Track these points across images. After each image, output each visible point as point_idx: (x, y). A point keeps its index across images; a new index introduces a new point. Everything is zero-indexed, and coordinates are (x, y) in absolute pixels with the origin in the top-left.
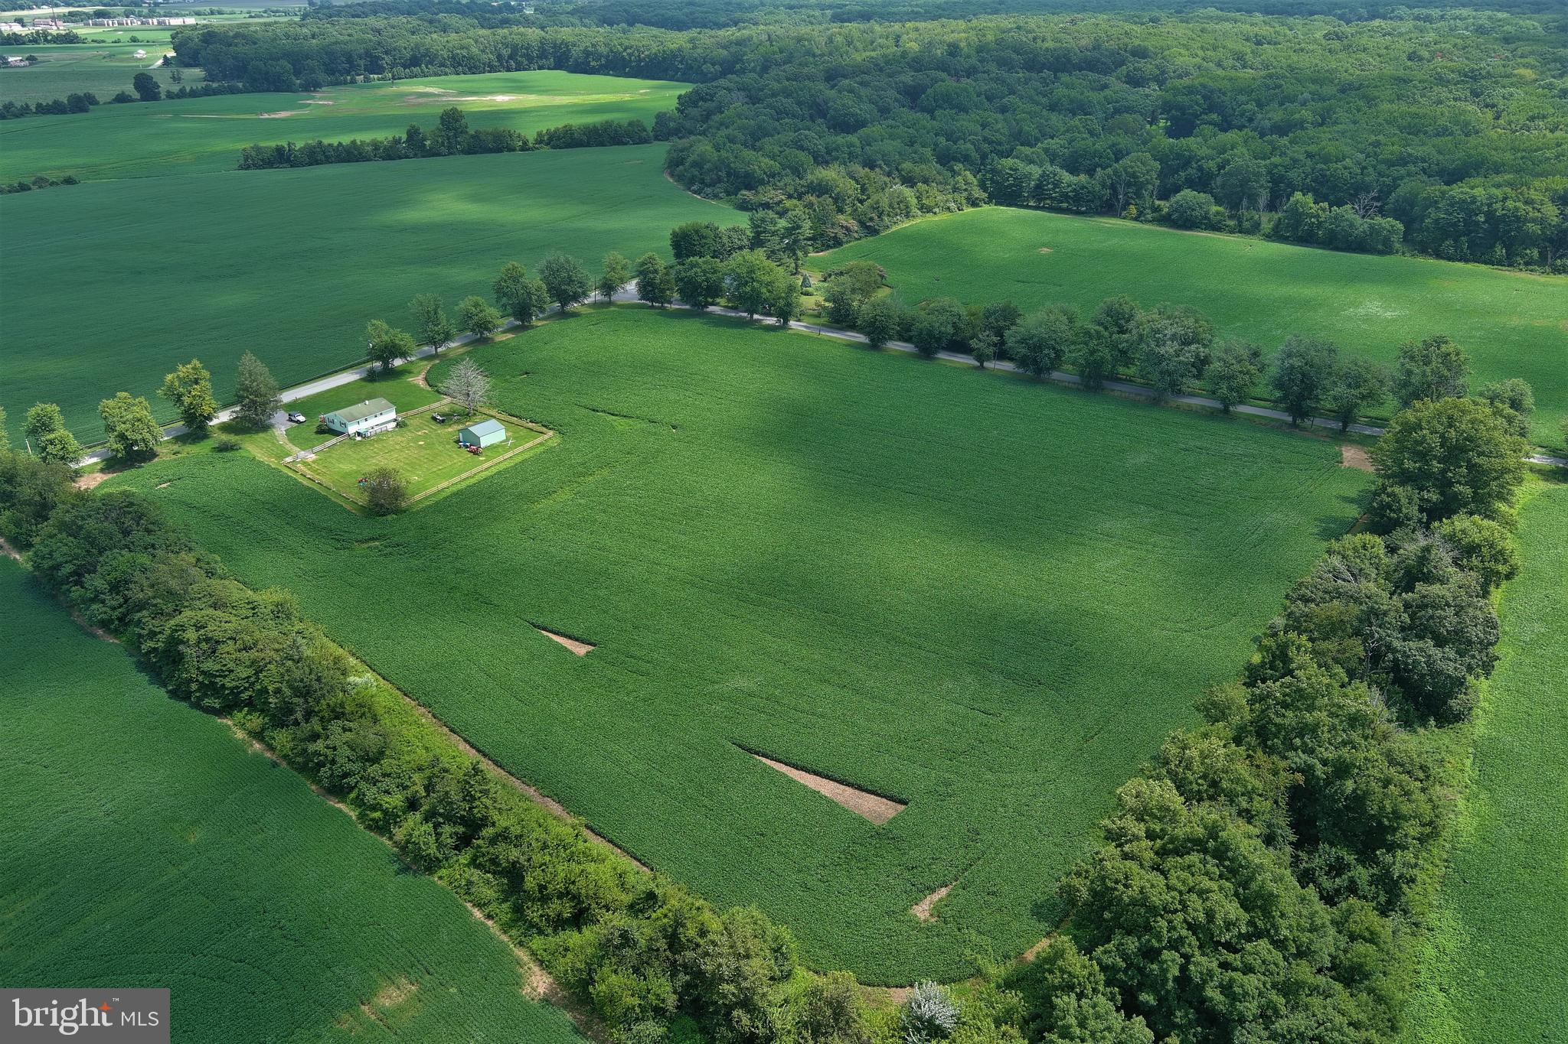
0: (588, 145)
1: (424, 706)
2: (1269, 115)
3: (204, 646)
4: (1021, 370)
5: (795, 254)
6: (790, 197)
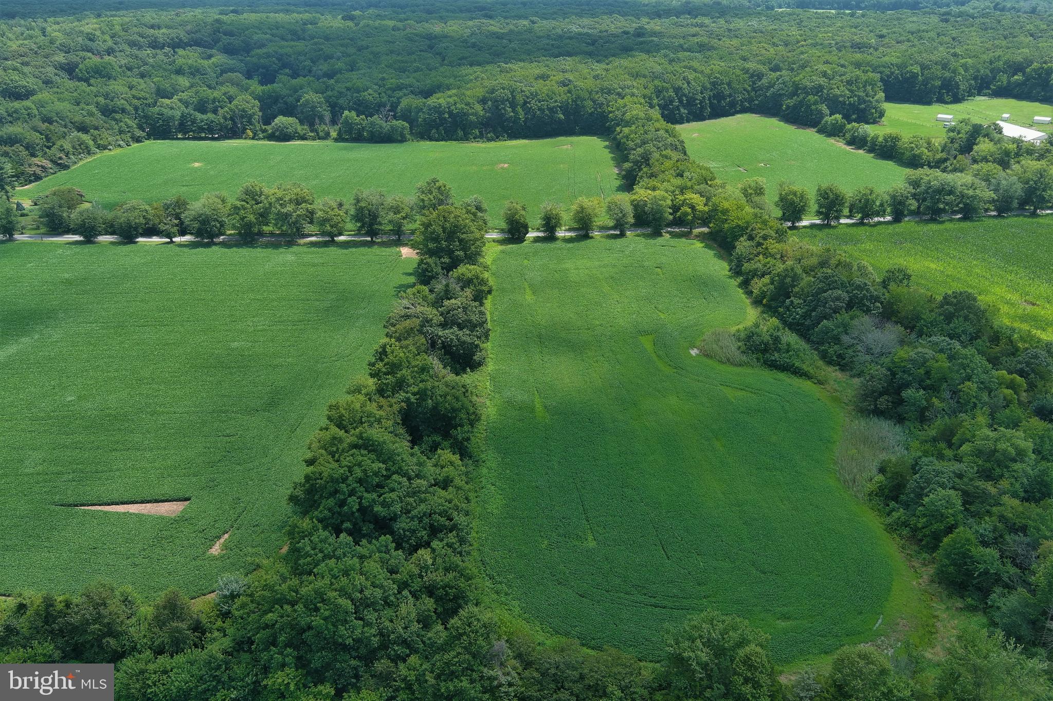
2: (321, 67)
4: (199, 239)
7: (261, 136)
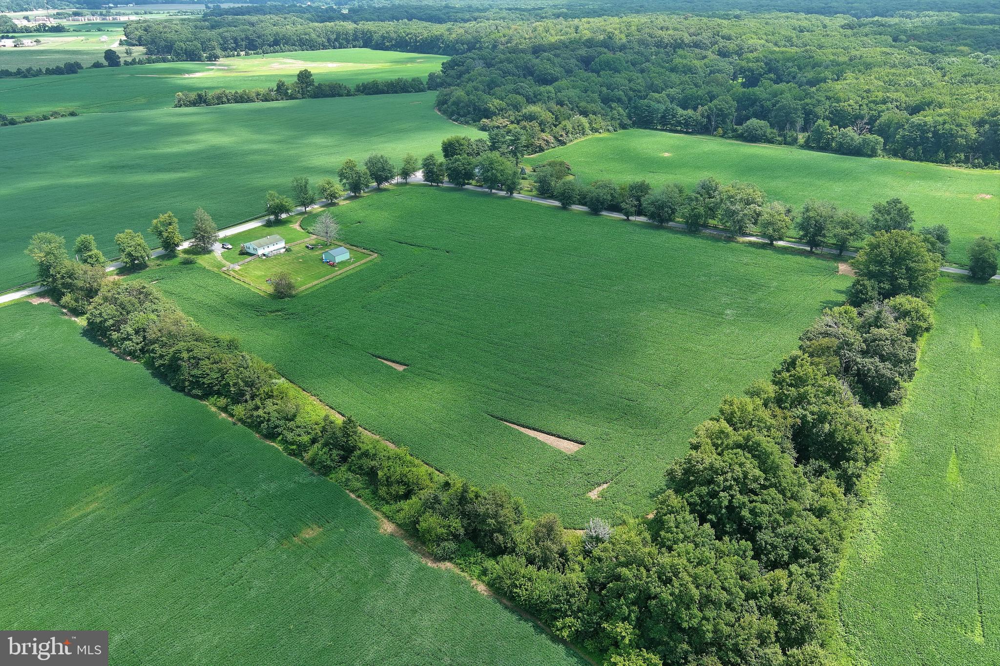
0: (388, 93)
1: (315, 396)
2: (805, 75)
3: (192, 361)
4: (651, 221)
5: (516, 155)
6: (512, 122)
7: (730, 135)
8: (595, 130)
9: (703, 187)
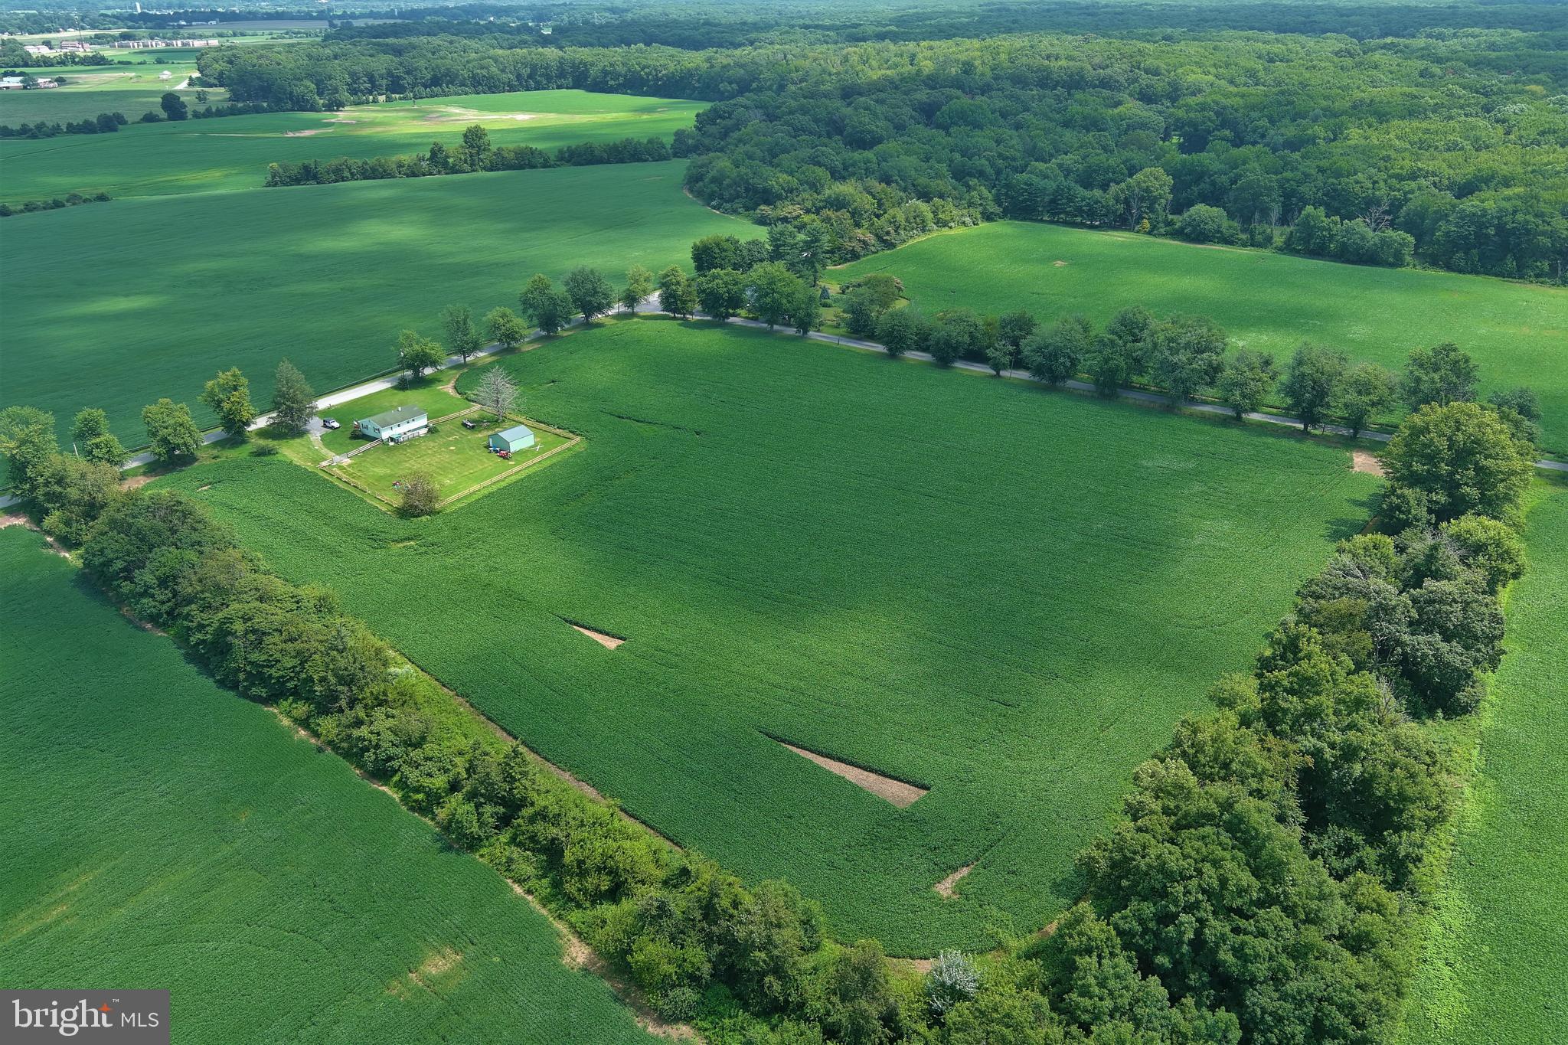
0: (608, 162)
1: (462, 695)
2: (1283, 130)
3: (251, 637)
4: (1037, 379)
5: (813, 267)
6: (808, 211)
7: (1163, 230)
8: (942, 224)
9: (1123, 321)
